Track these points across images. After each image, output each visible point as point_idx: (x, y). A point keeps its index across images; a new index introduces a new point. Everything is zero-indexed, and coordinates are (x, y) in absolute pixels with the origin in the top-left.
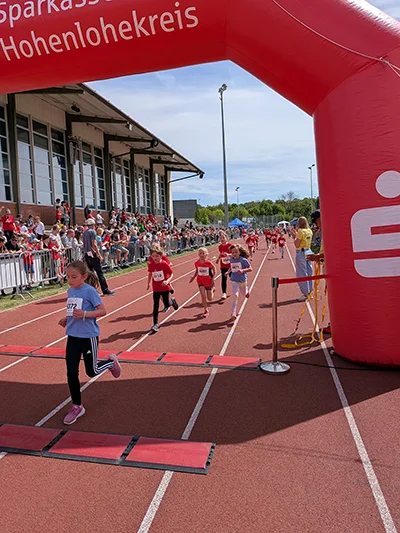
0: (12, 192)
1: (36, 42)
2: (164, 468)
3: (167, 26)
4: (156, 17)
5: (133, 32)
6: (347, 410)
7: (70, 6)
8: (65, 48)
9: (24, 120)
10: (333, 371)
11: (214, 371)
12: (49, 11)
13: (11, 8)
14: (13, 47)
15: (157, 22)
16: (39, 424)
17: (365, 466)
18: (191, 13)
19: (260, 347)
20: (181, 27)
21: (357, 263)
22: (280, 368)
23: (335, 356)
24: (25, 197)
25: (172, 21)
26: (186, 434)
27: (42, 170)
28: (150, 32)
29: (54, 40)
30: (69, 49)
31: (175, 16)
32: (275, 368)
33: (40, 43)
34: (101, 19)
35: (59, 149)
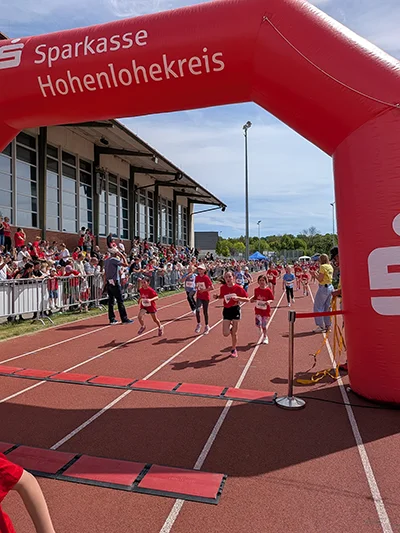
0: (38, 218)
1: (71, 81)
2: (175, 496)
3: (195, 69)
4: (185, 60)
5: (163, 74)
6: (361, 448)
7: (105, 50)
8: (98, 87)
9: (54, 151)
10: (349, 408)
11: (229, 403)
12: (86, 53)
13: (50, 50)
14: (50, 84)
15: (185, 66)
16: (54, 448)
17: (377, 504)
18: (218, 58)
19: (277, 381)
20: (208, 71)
21: (374, 300)
22: (296, 403)
23: (351, 394)
24: (51, 224)
25: (199, 64)
26: (198, 464)
27: (68, 199)
28: (179, 74)
29: (89, 79)
30: (101, 87)
31: (203, 61)
32: (290, 402)
33: (75, 82)
34: (134, 61)
35: (86, 179)
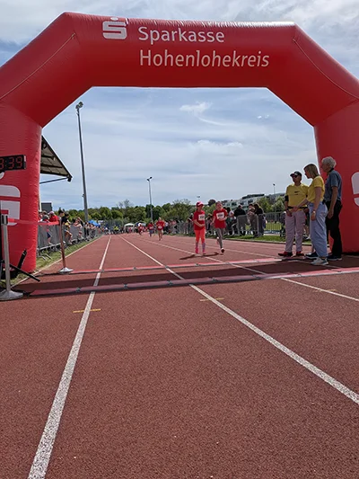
1: (166, 57)
3: (251, 63)
4: (246, 57)
5: (230, 63)
7: (195, 40)
8: (184, 64)
12: (181, 40)
13: (152, 32)
14: (149, 57)
15: (246, 60)
18: (266, 59)
20: (258, 65)
25: (254, 61)
28: (240, 64)
29: (180, 58)
30: (187, 65)
31: (257, 59)
33: (169, 58)
34: (214, 51)
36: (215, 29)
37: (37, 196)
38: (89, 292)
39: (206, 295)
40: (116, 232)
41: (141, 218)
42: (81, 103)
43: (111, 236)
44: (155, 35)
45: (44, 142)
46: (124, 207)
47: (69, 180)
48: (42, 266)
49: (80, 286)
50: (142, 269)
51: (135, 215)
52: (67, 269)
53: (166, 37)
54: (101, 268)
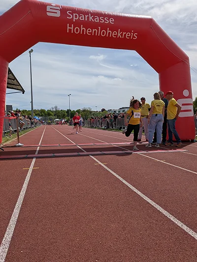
3: (128, 37)
4: (125, 33)
5: (117, 36)
7: (98, 21)
8: (91, 34)
12: (90, 20)
14: (72, 28)
15: (125, 35)
18: (136, 35)
20: (131, 38)
25: (130, 35)
28: (122, 36)
29: (89, 30)
30: (93, 34)
33: (83, 30)
34: (108, 28)
36: (109, 16)
37: (4, 102)
38: (32, 158)
39: (98, 162)
40: (49, 124)
41: (64, 117)
42: (32, 50)
43: (46, 126)
44: (76, 16)
45: (10, 70)
46: (54, 110)
47: (23, 93)
48: (5, 142)
49: (28, 154)
50: (63, 146)
51: (60, 115)
52: (20, 144)
53: (82, 18)
54: (40, 144)
